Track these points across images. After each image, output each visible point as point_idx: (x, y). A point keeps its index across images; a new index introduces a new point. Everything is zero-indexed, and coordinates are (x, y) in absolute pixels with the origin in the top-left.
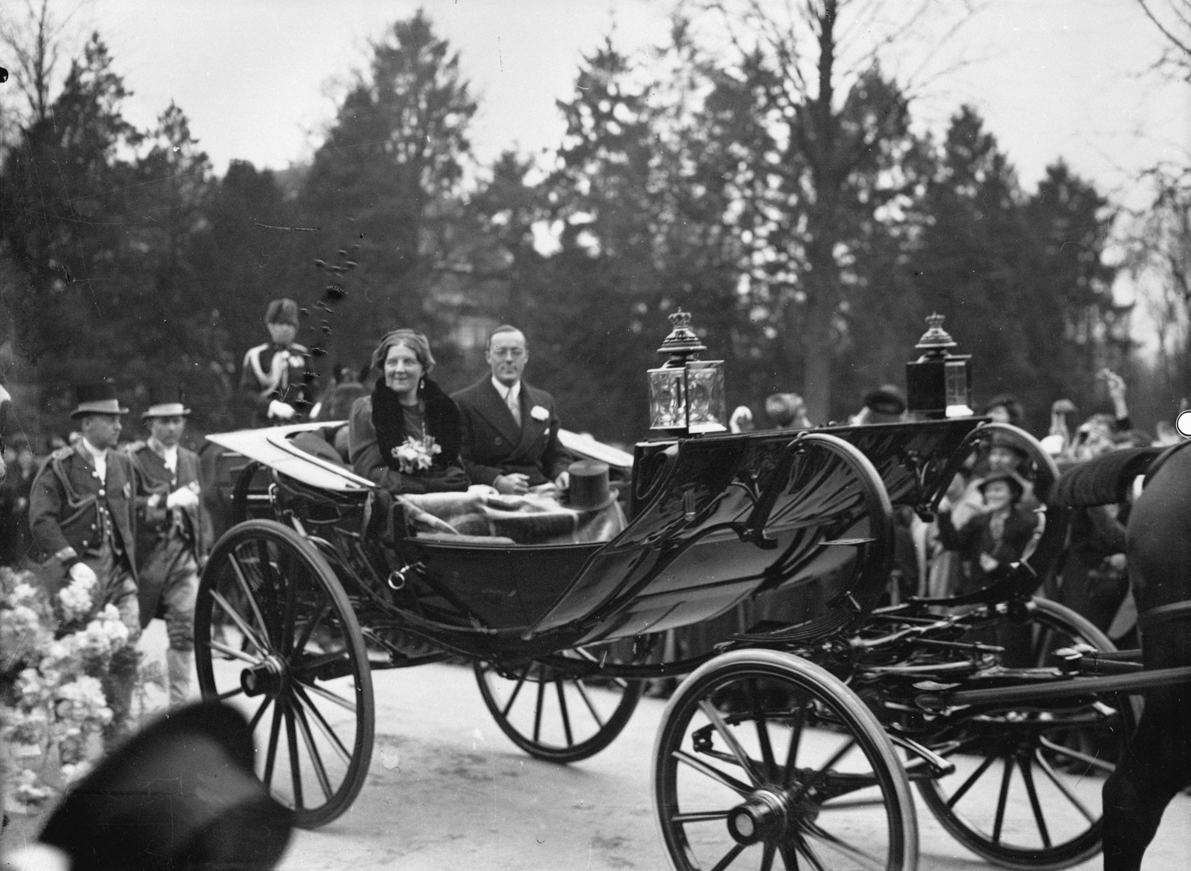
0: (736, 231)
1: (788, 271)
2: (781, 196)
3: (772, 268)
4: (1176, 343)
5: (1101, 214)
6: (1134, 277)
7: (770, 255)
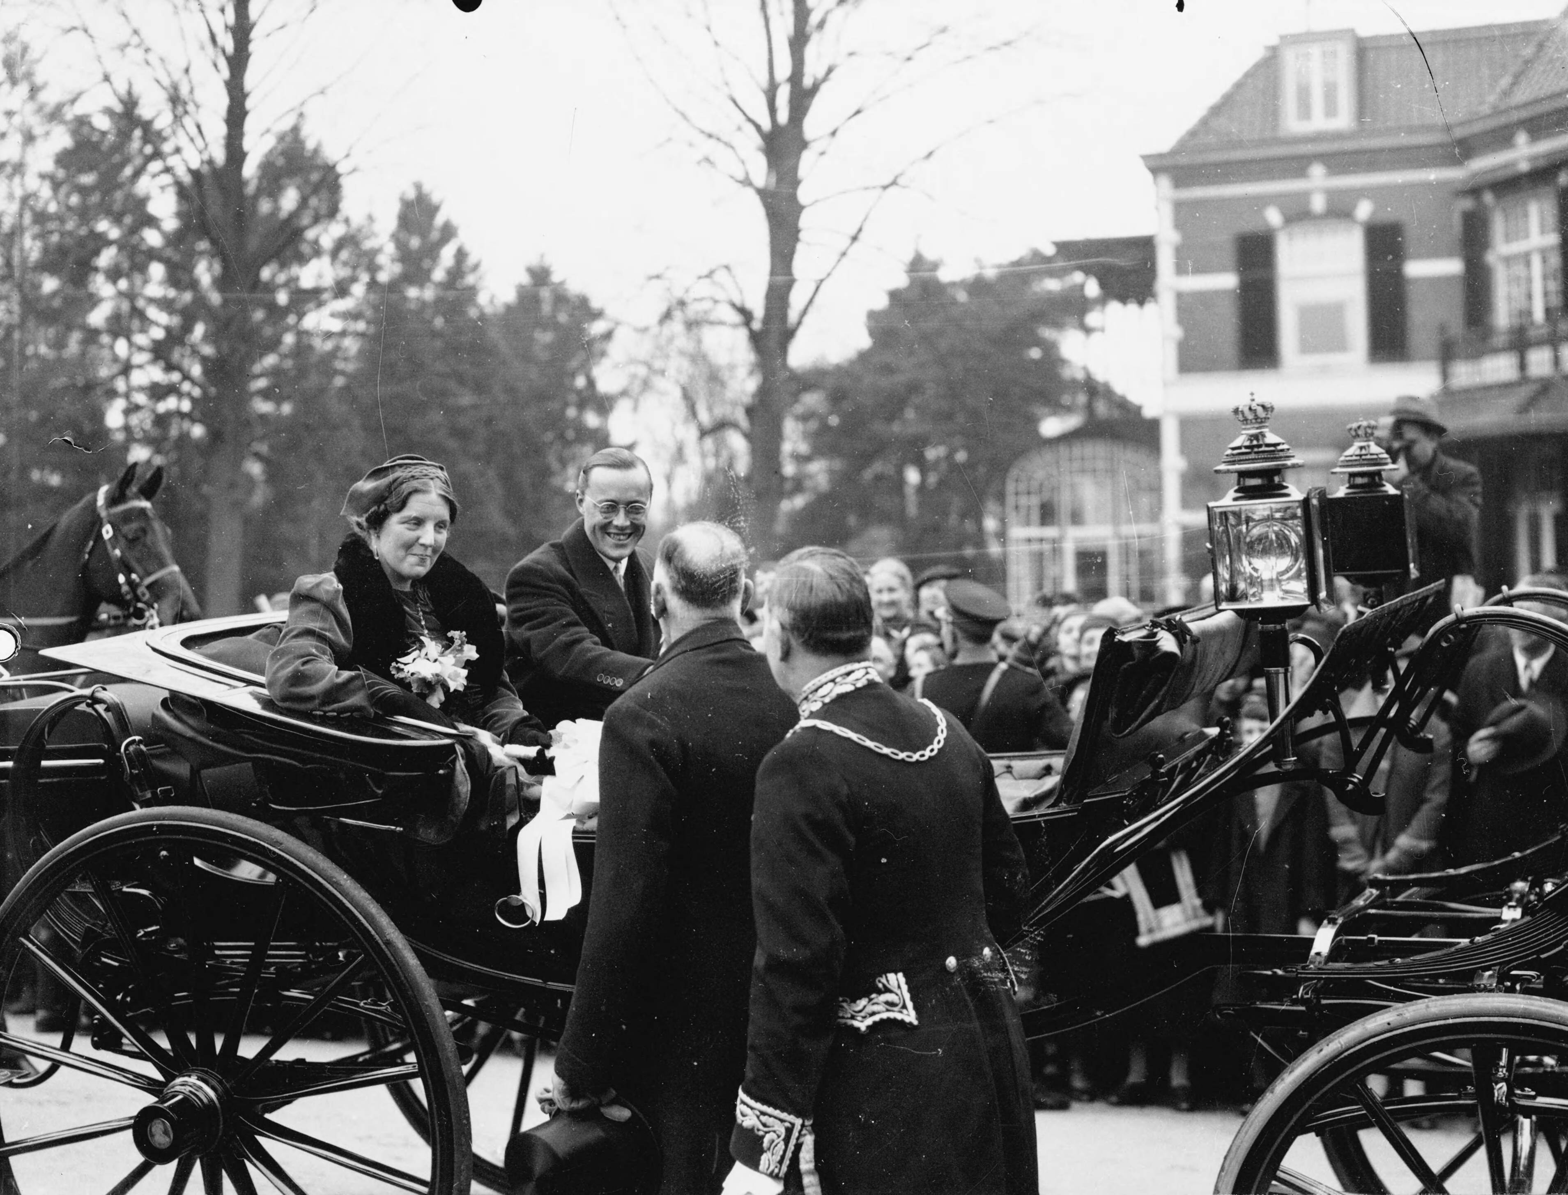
0: (105, 339)
1: (180, 395)
2: (172, 293)
3: (157, 392)
4: (688, 492)
5: (597, 328)
6: (635, 408)
7: (156, 374)
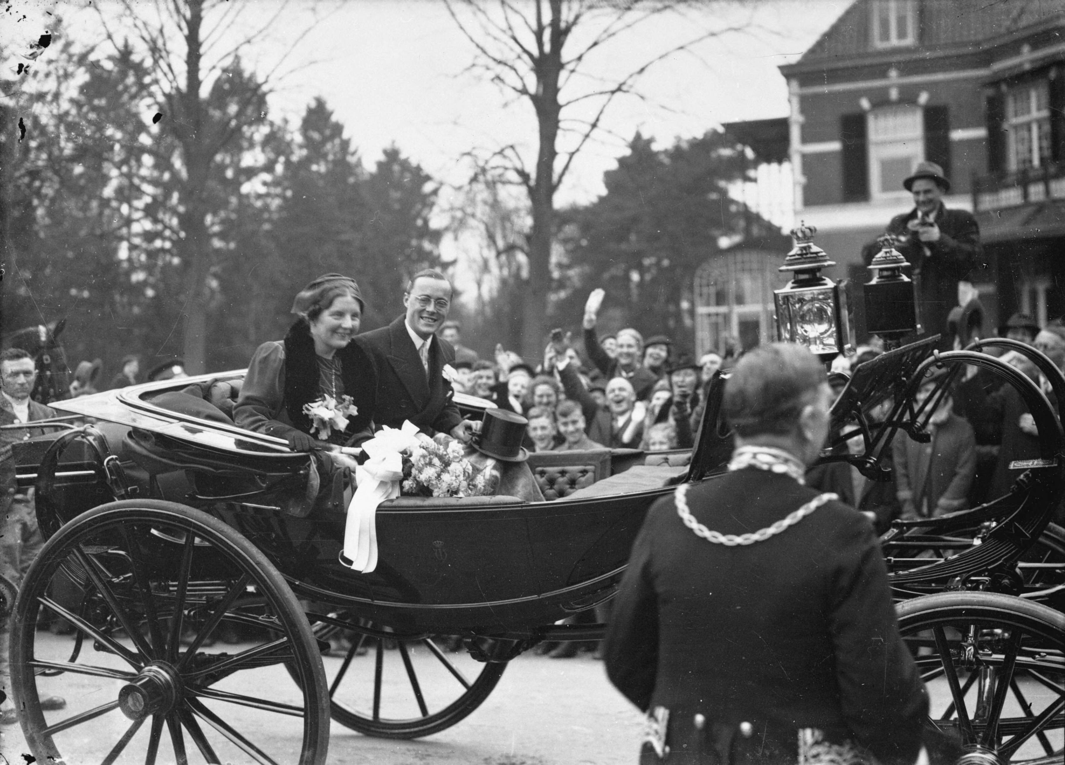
0: (114, 204)
1: (164, 239)
2: (156, 174)
3: (149, 236)
4: (491, 290)
5: (428, 187)
6: (456, 238)
7: (148, 225)
